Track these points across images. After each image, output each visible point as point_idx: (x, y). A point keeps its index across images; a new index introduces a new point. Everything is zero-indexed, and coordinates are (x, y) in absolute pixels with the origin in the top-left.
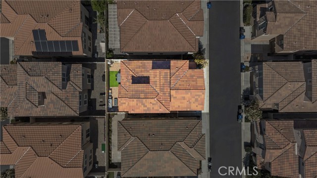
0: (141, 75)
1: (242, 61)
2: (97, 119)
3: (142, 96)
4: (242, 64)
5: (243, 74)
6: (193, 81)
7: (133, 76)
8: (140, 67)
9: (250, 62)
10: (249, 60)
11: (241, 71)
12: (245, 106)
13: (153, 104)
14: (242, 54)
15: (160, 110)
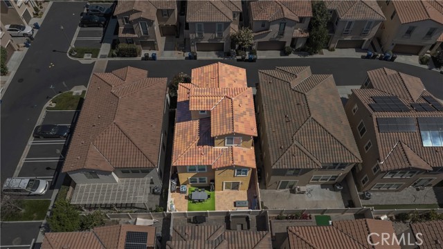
0: (198, 132)
1: (184, 58)
2: (274, 235)
3: (229, 115)
4: (186, 58)
5: (198, 58)
6: (207, 76)
7: (199, 144)
8: (184, 137)
9: (185, 52)
10: (182, 53)
11: (196, 59)
12: (238, 55)
13: (241, 102)
14: (175, 58)
15: (249, 97)
